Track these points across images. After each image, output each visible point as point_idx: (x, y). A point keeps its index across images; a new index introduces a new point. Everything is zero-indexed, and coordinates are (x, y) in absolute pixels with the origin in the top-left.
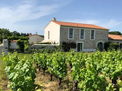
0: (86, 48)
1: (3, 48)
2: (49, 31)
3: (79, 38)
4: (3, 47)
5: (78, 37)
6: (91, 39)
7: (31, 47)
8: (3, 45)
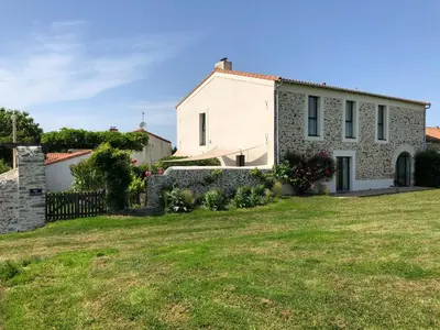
0: (364, 178)
1: (17, 195)
2: (203, 116)
3: (339, 136)
4: (14, 190)
5: (337, 132)
6: (376, 141)
7: (161, 181)
8: (13, 174)
